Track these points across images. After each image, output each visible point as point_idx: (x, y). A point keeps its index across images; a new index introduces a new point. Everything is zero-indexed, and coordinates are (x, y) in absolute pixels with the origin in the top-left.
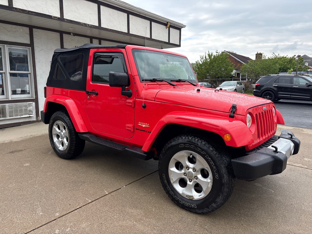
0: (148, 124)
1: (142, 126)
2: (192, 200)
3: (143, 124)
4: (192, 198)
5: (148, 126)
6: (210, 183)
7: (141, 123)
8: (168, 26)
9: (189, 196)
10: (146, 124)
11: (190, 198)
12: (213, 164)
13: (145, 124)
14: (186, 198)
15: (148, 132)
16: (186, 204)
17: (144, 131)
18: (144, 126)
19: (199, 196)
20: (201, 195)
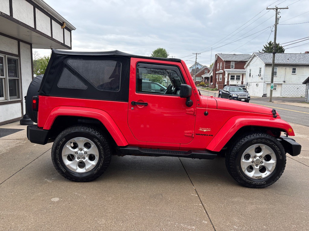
0: (210, 129)
1: (203, 131)
2: (260, 179)
3: (204, 129)
4: (260, 178)
5: (209, 131)
6: (275, 164)
7: (202, 128)
8: (64, 26)
9: (258, 177)
10: (208, 129)
11: (259, 178)
12: (278, 150)
13: (206, 129)
14: (256, 179)
15: (210, 135)
16: (257, 183)
17: (205, 135)
18: (205, 131)
19: (265, 175)
20: (267, 174)
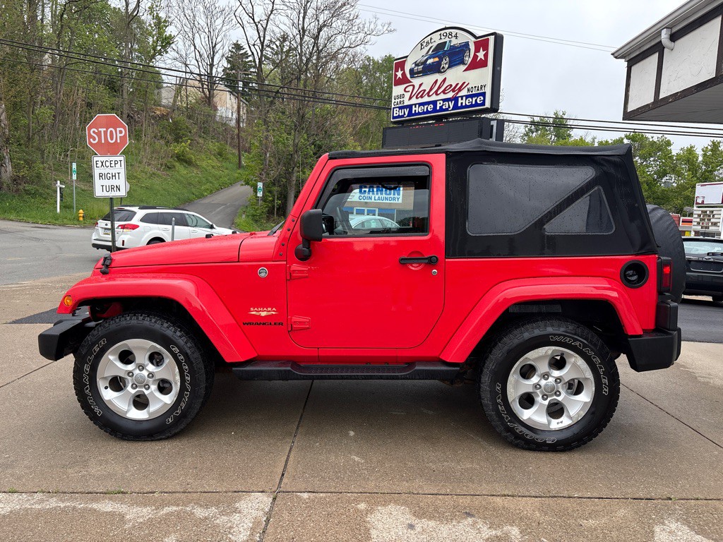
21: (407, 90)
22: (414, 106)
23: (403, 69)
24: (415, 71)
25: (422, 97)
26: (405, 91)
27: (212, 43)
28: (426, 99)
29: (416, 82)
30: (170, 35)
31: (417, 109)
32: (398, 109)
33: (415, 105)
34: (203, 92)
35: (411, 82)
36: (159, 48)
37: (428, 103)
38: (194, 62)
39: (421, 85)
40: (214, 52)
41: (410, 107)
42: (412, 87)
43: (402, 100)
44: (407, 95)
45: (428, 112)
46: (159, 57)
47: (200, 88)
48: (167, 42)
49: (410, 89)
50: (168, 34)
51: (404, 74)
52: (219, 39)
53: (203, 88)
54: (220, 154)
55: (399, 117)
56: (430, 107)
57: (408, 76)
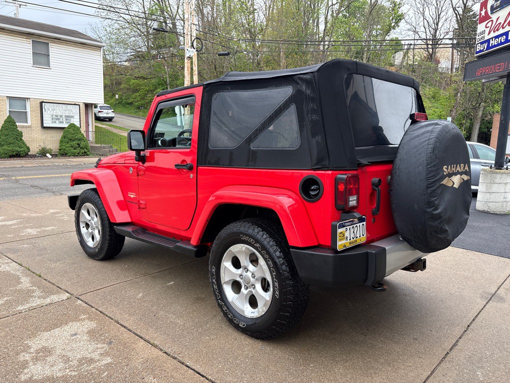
21: (487, 26)
22: (491, 40)
23: (486, 8)
24: (495, 7)
25: (498, 30)
26: (486, 27)
27: (438, 12)
28: (501, 31)
29: (494, 17)
30: (402, 13)
31: (493, 42)
32: (480, 45)
33: (492, 38)
34: (428, 51)
35: (491, 18)
36: (393, 24)
37: (501, 35)
38: (423, 29)
39: (498, 19)
40: (439, 18)
41: (488, 41)
42: (491, 22)
43: (483, 36)
44: (487, 30)
45: (502, 43)
46: (393, 30)
47: (425, 48)
48: (399, 18)
49: (489, 25)
50: (400, 13)
51: (486, 12)
52: (444, 8)
53: (428, 48)
54: (434, 97)
55: (481, 51)
56: (503, 39)
57: (489, 12)
